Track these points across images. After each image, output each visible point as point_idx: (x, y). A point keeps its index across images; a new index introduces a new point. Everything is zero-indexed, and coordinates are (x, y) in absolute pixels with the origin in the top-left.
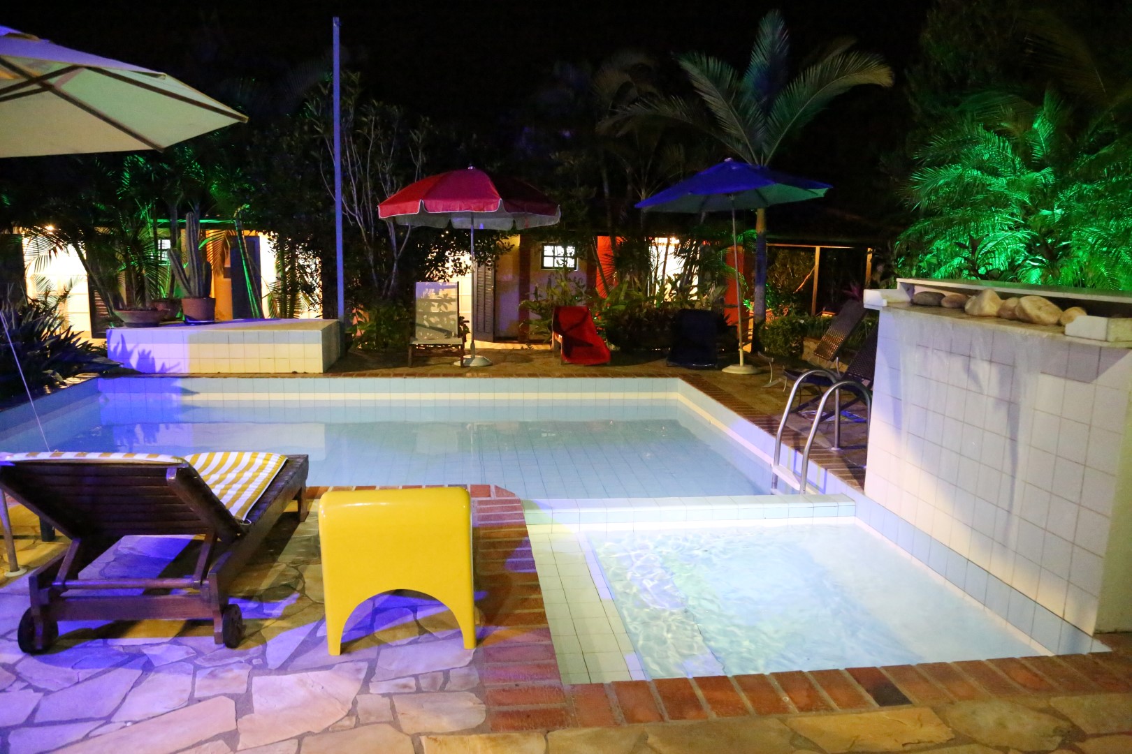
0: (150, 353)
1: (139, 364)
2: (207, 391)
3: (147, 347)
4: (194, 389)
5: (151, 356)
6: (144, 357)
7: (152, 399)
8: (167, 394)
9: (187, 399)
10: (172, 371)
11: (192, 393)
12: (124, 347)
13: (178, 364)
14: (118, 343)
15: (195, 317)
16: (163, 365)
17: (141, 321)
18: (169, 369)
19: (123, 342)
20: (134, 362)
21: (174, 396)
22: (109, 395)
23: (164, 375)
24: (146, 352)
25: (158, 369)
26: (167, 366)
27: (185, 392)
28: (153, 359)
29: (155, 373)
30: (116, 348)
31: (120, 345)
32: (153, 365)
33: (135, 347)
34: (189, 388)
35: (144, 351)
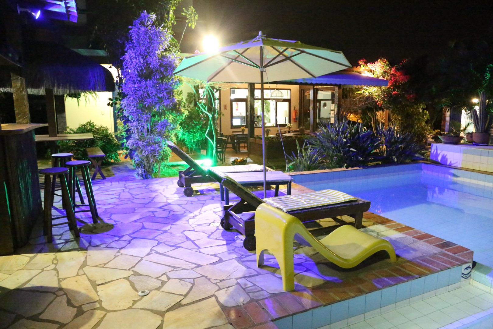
0: (446, 155)
1: (441, 160)
2: (464, 177)
3: (445, 153)
4: (458, 175)
5: (446, 157)
6: (444, 157)
7: (441, 175)
8: (447, 175)
9: (455, 179)
10: (454, 165)
11: (457, 176)
12: (437, 152)
13: (457, 162)
14: (435, 150)
15: (476, 142)
16: (451, 162)
17: (448, 141)
18: (453, 164)
19: (437, 150)
20: (439, 159)
21: (449, 177)
22: (425, 171)
23: (451, 167)
24: (445, 155)
25: (448, 163)
26: (452, 163)
27: (454, 175)
28: (447, 158)
29: (447, 165)
30: (434, 152)
31: (435, 151)
32: (447, 161)
33: (441, 152)
34: (456, 174)
35: (444, 155)
